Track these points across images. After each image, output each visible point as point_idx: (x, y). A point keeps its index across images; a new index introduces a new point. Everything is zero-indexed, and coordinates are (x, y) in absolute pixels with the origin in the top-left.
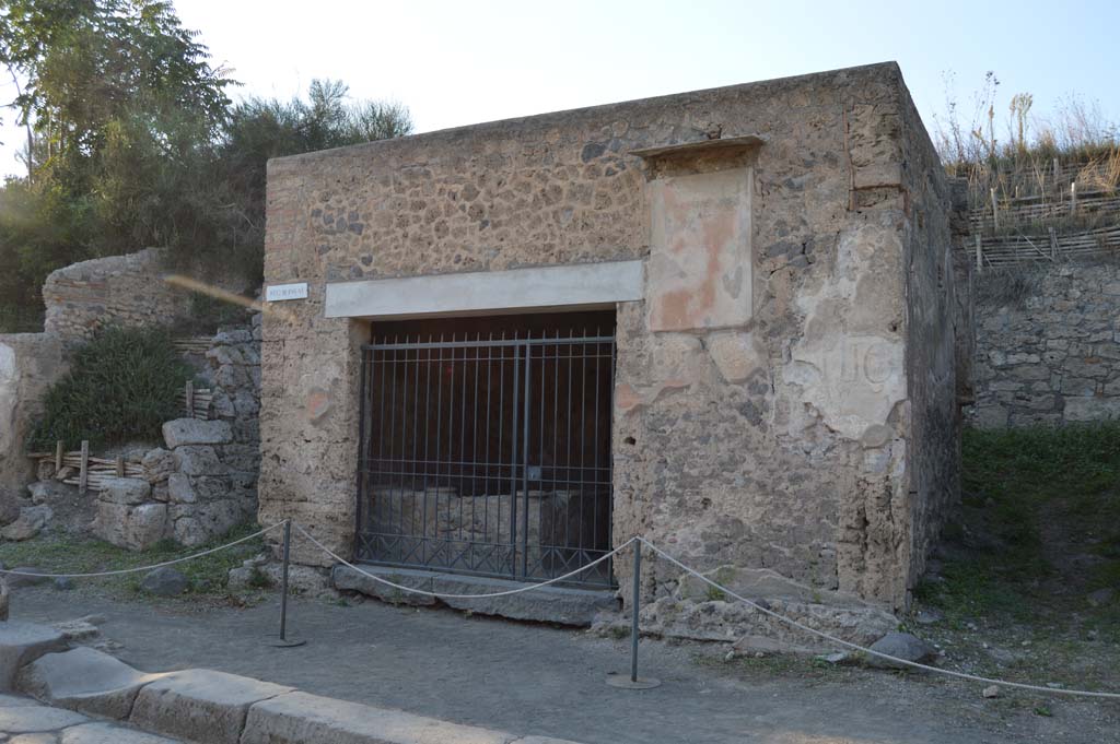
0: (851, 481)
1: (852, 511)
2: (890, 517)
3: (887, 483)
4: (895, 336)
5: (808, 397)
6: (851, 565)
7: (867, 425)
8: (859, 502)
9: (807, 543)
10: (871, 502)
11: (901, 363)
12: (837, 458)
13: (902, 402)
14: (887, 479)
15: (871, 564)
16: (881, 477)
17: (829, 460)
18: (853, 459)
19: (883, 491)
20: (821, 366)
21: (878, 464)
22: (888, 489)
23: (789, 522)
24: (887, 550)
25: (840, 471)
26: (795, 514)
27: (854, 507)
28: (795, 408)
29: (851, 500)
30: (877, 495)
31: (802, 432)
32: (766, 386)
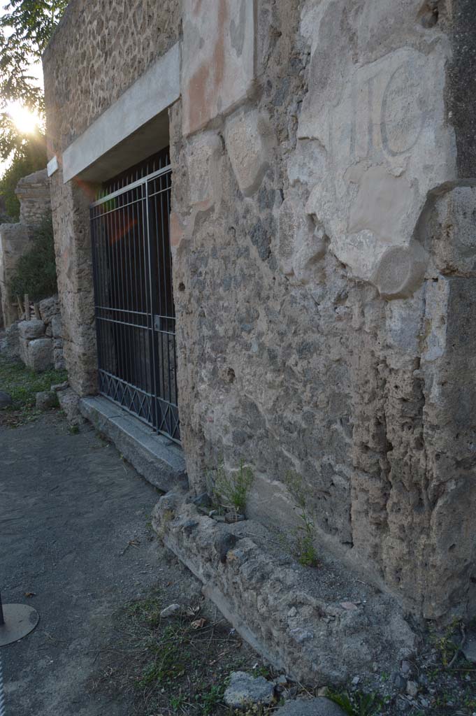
0: (366, 360)
1: (368, 419)
2: (420, 444)
3: (417, 372)
5: (312, 206)
6: (367, 513)
7: (384, 250)
8: (378, 403)
9: (318, 458)
10: (393, 408)
12: (349, 316)
14: (417, 363)
15: (395, 521)
16: (408, 358)
17: (340, 319)
18: (370, 314)
19: (410, 389)
20: (325, 142)
21: (402, 331)
22: (418, 384)
23: (297, 418)
24: (419, 504)
25: (354, 342)
26: (306, 408)
27: (369, 410)
29: (367, 397)
30: (401, 395)
32: (273, 192)
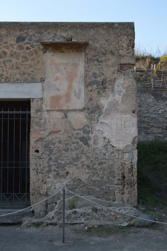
0: (120, 163)
1: (120, 174)
2: (132, 175)
3: (131, 164)
4: (134, 115)
6: (119, 192)
7: (125, 145)
8: (122, 171)
9: (104, 185)
10: (126, 171)
11: (136, 124)
12: (115, 156)
13: (136, 137)
14: (131, 163)
15: (126, 191)
16: (130, 162)
17: (112, 157)
18: (120, 156)
19: (130, 167)
20: (109, 124)
21: (128, 158)
22: (132, 166)
23: (98, 179)
24: (131, 186)
25: (116, 160)
26: (100, 176)
27: (120, 172)
28: (100, 139)
29: (120, 170)
30: (128, 168)
31: (103, 147)
32: (89, 131)
